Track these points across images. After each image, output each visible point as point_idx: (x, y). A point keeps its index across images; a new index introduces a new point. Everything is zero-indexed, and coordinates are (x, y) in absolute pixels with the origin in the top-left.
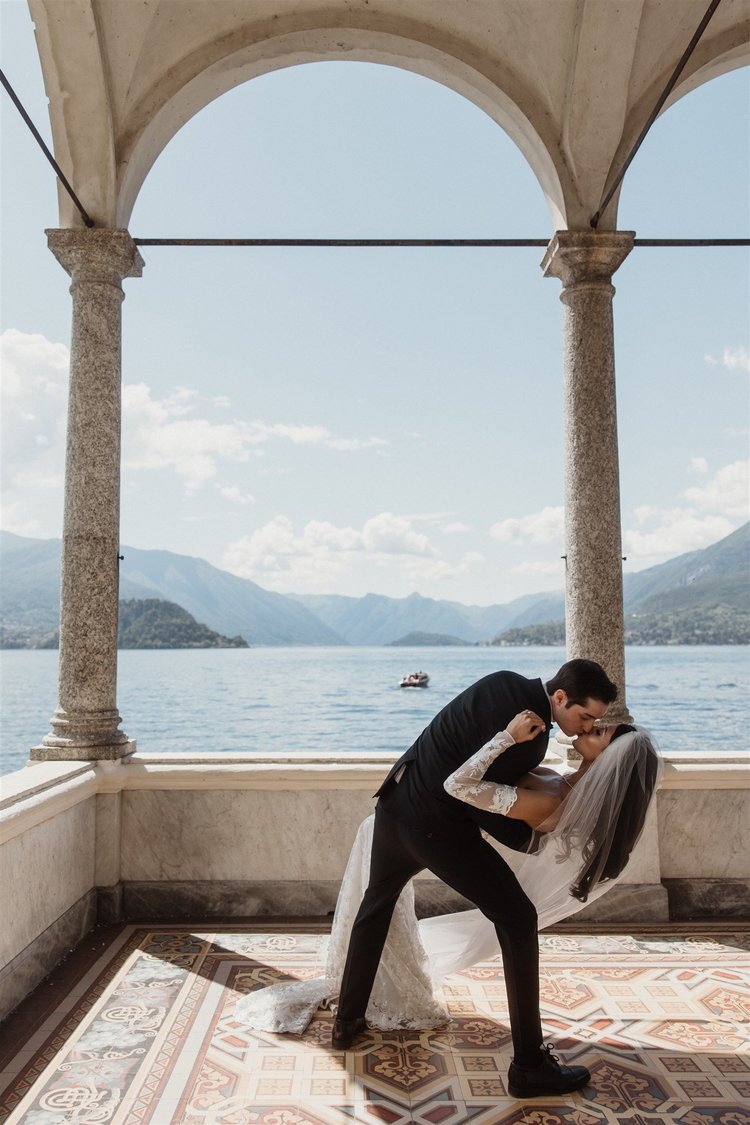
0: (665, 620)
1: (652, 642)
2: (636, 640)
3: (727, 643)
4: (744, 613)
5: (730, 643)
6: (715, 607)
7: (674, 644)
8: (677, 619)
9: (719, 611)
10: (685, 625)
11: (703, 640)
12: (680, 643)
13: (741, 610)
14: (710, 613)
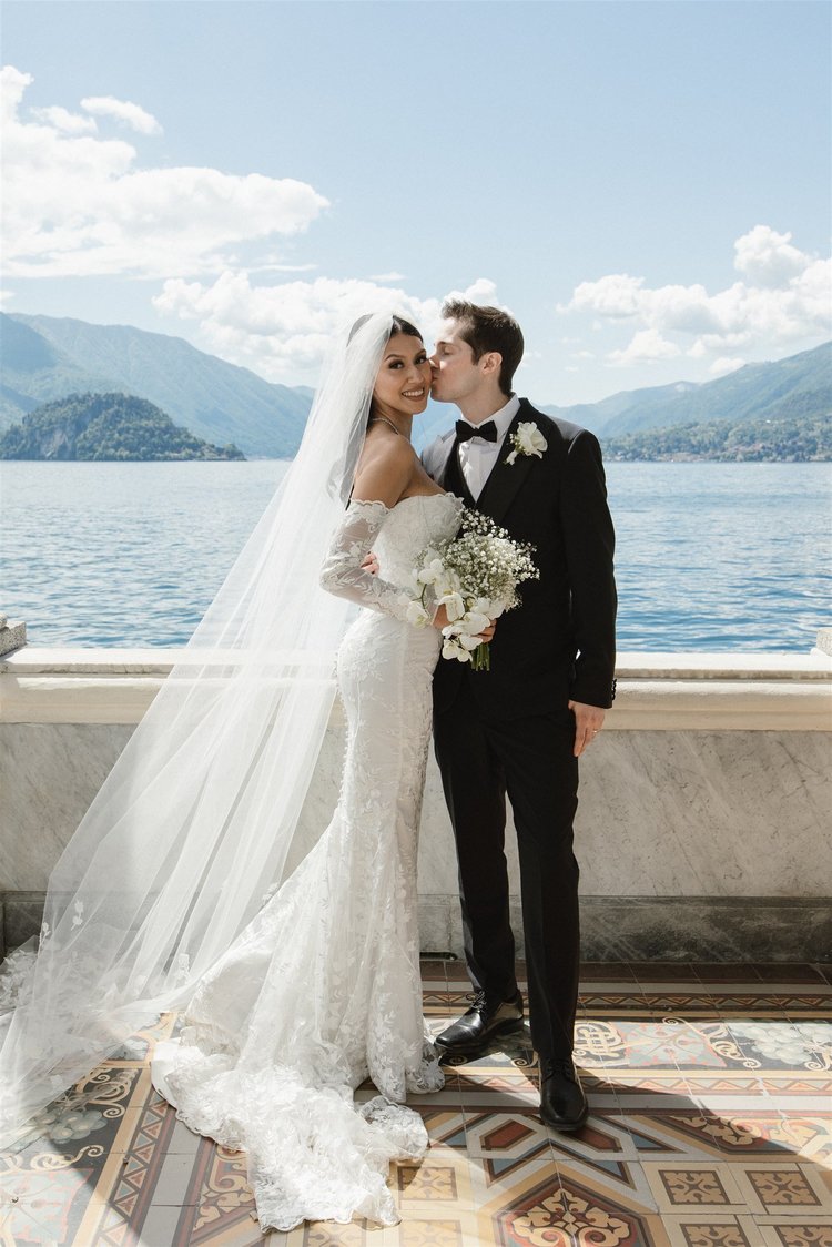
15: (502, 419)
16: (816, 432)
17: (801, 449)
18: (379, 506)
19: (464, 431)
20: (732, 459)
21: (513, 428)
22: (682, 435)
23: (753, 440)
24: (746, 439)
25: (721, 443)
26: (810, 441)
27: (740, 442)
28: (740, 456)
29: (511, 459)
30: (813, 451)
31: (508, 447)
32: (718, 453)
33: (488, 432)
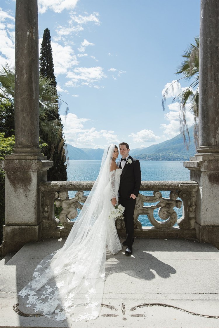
0: (159, 155)
1: (156, 160)
2: (152, 159)
3: (171, 160)
4: (176, 154)
5: (172, 160)
6: (170, 153)
7: (160, 160)
8: (162, 155)
9: (171, 153)
10: (163, 156)
11: (166, 160)
12: (161, 160)
13: (175, 153)
14: (169, 154)
15: (127, 158)
16: (160, 156)
17: (157, 158)
18: (114, 171)
19: (122, 160)
20: (146, 160)
21: (128, 159)
22: (139, 156)
23: (150, 157)
24: (149, 157)
25: (145, 158)
26: (159, 157)
27: (148, 157)
28: (148, 160)
29: (127, 163)
30: (159, 159)
31: (127, 162)
32: (145, 159)
33: (125, 160)
